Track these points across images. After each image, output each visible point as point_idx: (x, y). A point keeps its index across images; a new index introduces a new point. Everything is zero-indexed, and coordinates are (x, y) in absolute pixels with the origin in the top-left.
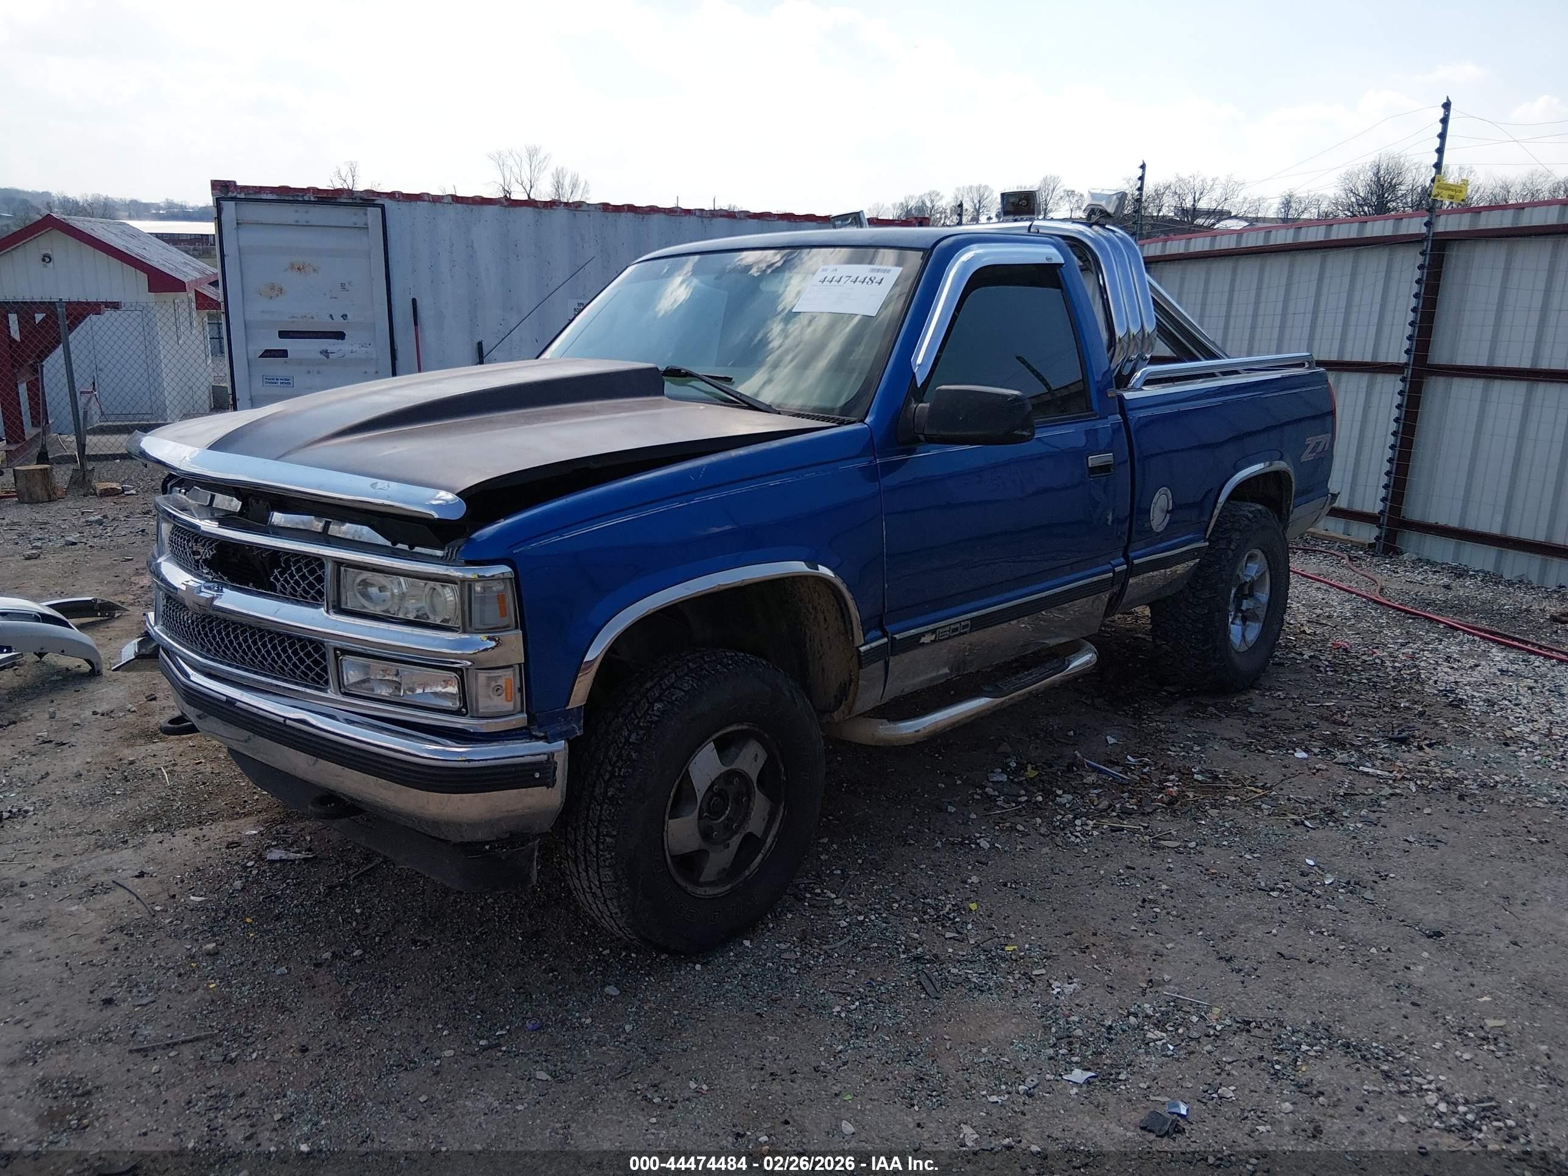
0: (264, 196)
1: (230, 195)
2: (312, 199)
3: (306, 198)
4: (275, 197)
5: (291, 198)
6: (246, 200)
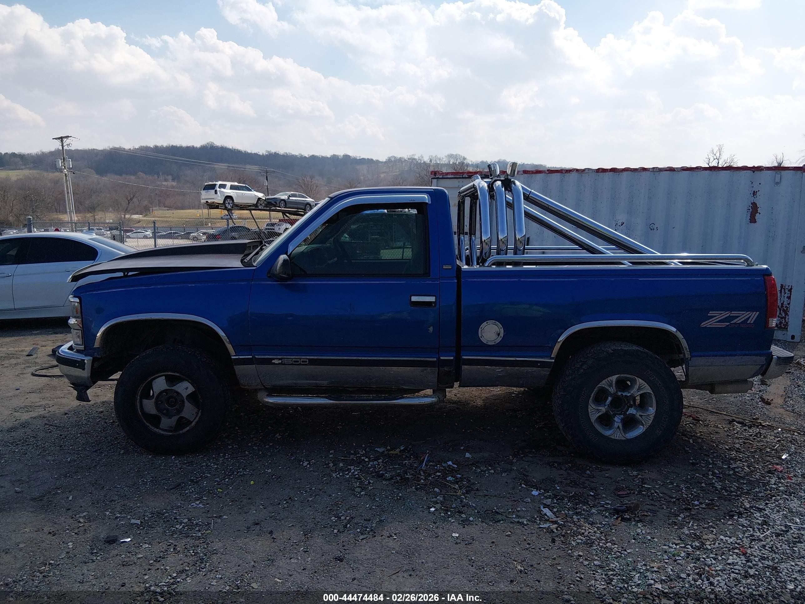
0: (449, 176)
1: (437, 176)
2: (466, 176)
3: (464, 176)
4: (453, 176)
5: (459, 177)
6: (442, 178)
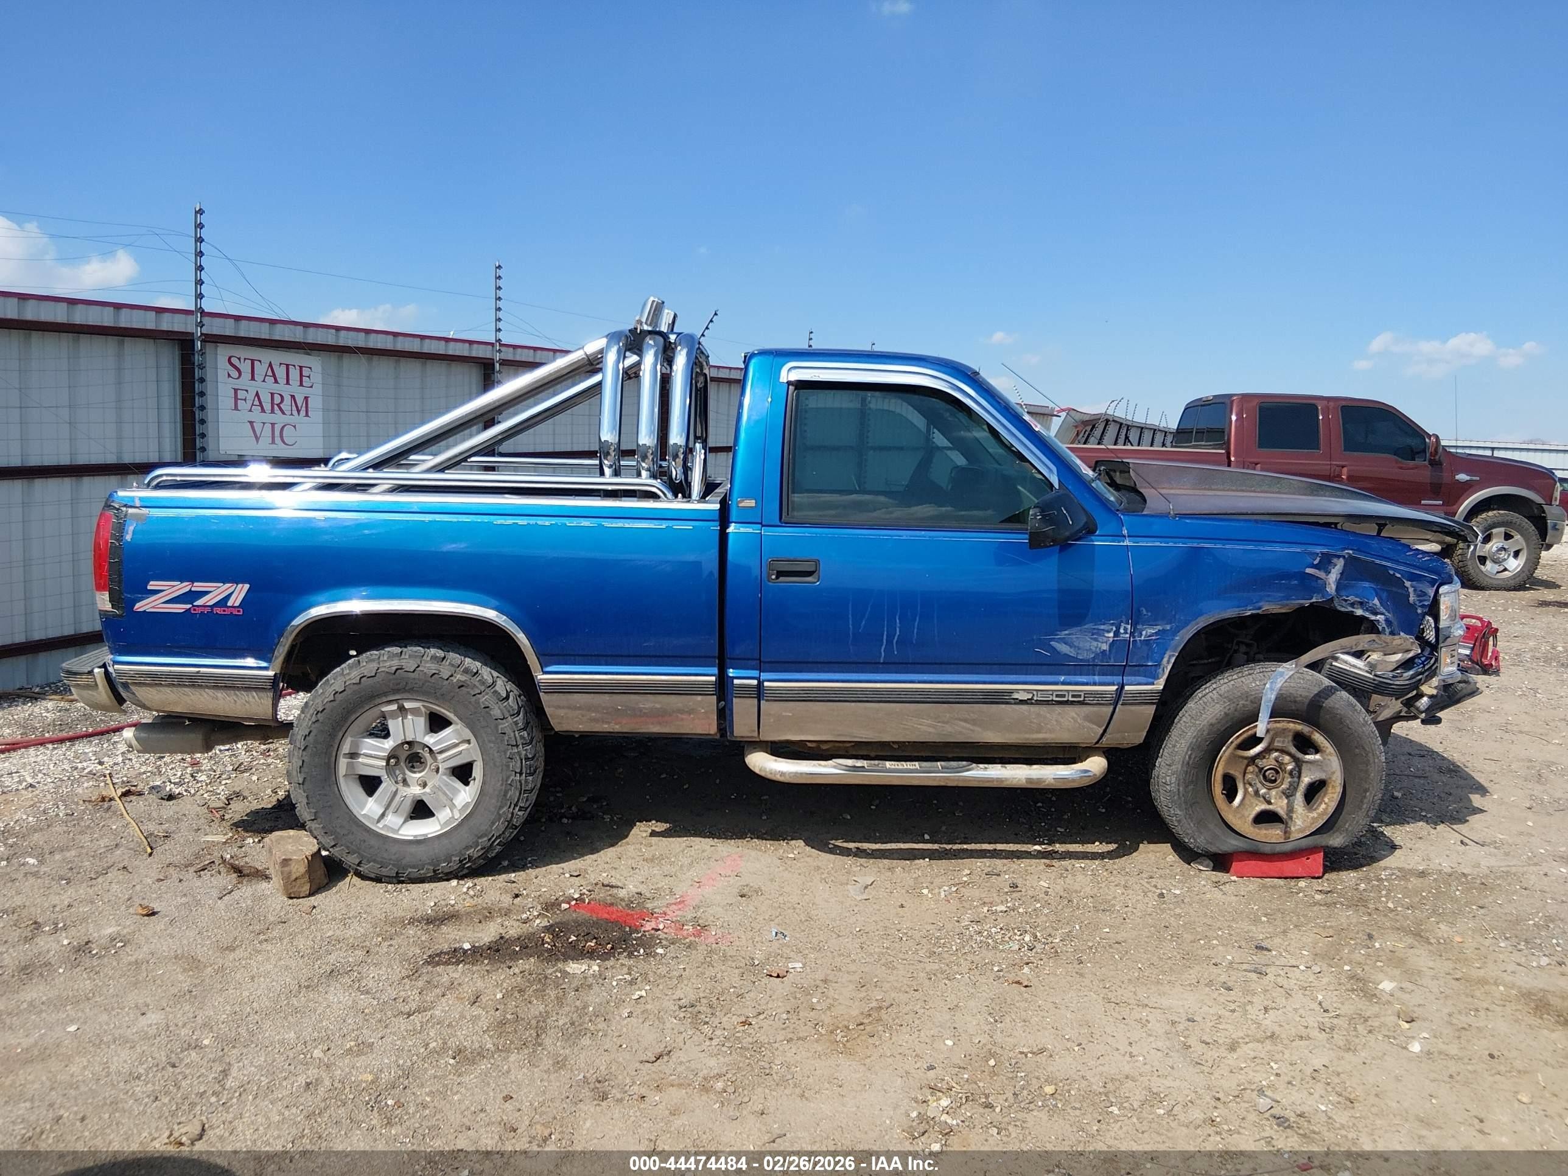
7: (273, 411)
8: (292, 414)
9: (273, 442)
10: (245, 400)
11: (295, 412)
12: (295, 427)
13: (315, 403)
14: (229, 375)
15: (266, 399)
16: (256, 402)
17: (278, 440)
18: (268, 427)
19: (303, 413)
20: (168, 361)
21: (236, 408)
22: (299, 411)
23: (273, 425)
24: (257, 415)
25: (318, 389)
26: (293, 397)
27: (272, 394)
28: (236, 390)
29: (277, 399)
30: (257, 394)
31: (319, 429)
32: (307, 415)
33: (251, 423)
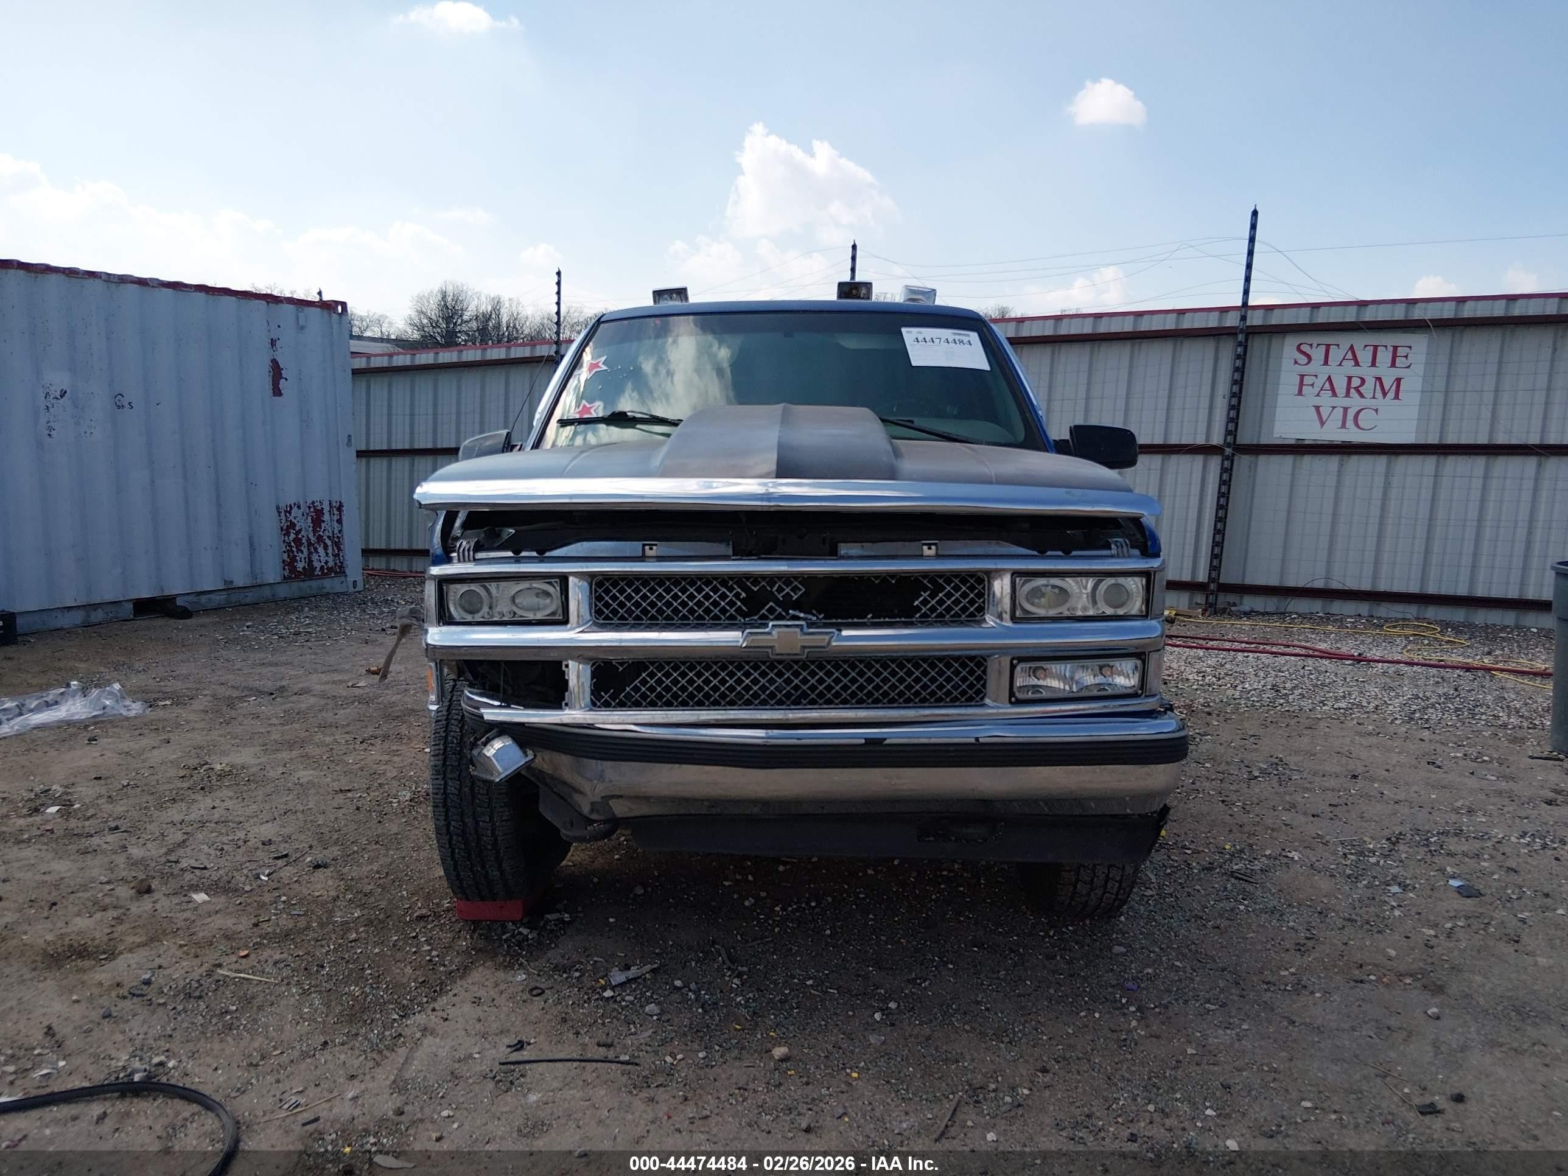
7: (1348, 394)
8: (1374, 397)
9: (1344, 426)
10: (1312, 385)
11: (1379, 394)
12: (1376, 410)
13: (1413, 383)
14: (1296, 362)
15: (1340, 385)
16: (1327, 386)
17: (1350, 423)
18: (1339, 412)
19: (1391, 395)
20: (1227, 351)
21: (1300, 393)
22: (1385, 394)
23: (1346, 410)
24: (1326, 400)
25: (1419, 369)
26: (1379, 379)
27: (1350, 378)
28: (1302, 377)
29: (1356, 382)
30: (1329, 379)
31: (1414, 412)
32: (1397, 397)
33: (1317, 408)
